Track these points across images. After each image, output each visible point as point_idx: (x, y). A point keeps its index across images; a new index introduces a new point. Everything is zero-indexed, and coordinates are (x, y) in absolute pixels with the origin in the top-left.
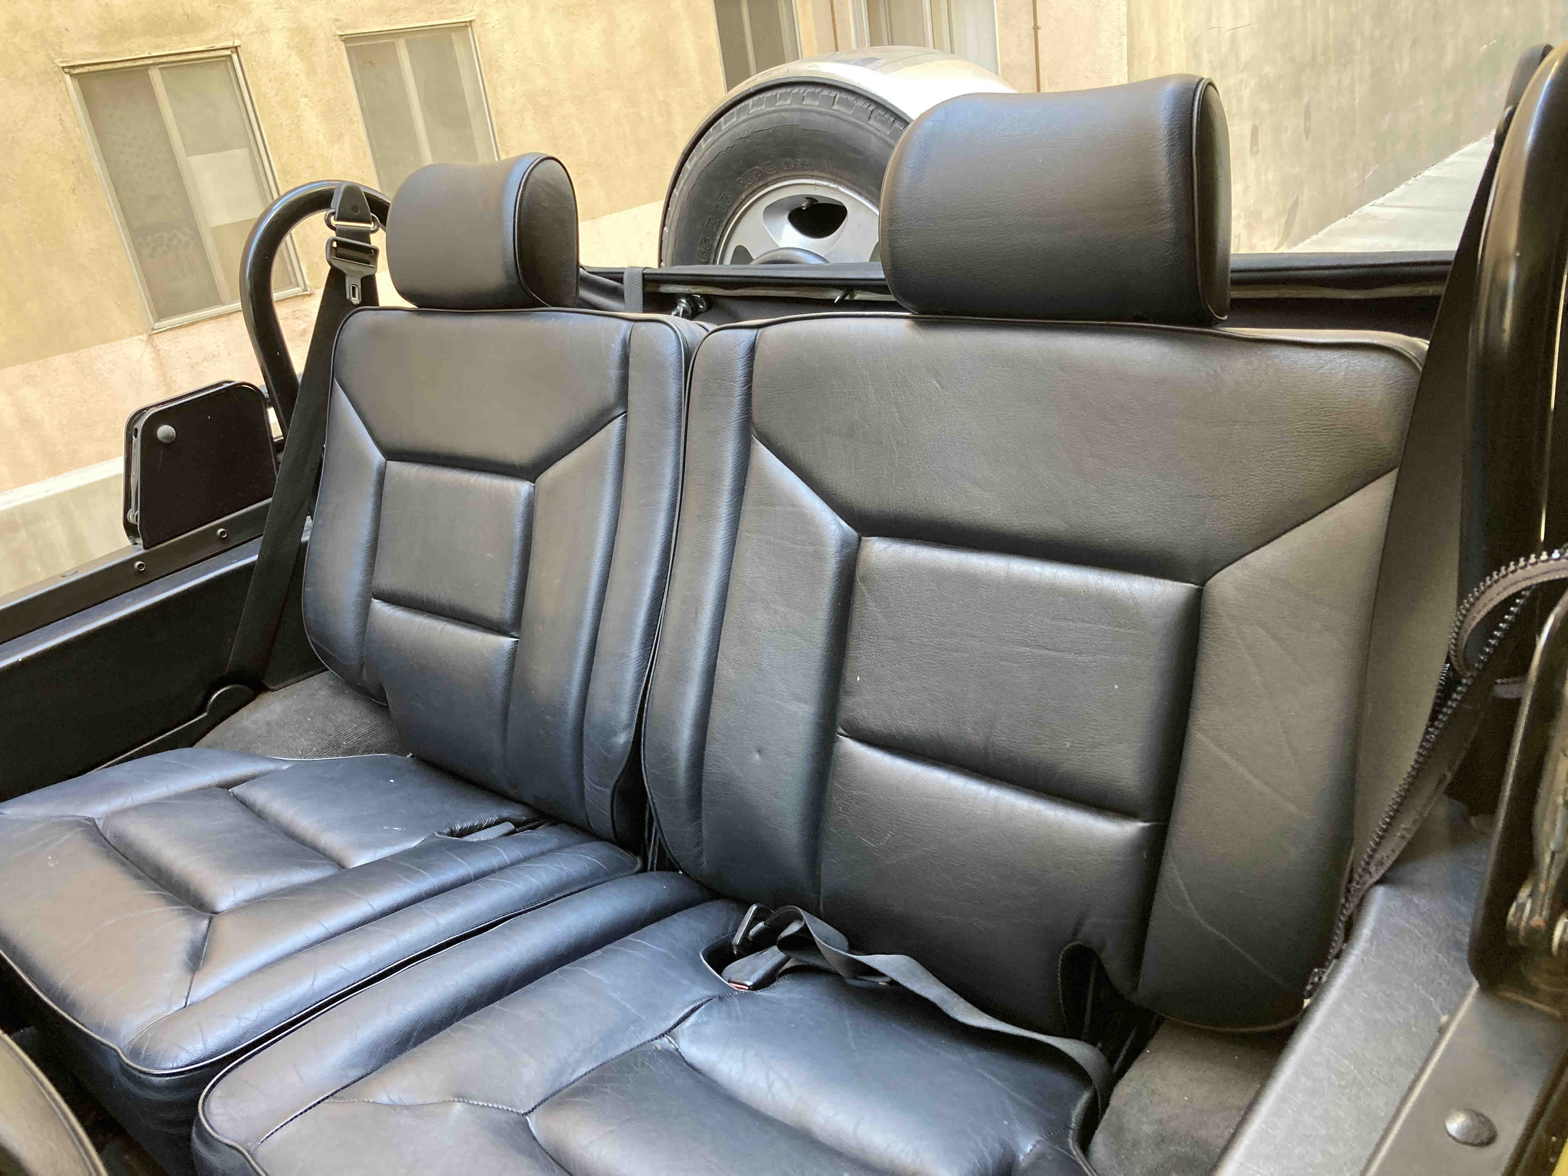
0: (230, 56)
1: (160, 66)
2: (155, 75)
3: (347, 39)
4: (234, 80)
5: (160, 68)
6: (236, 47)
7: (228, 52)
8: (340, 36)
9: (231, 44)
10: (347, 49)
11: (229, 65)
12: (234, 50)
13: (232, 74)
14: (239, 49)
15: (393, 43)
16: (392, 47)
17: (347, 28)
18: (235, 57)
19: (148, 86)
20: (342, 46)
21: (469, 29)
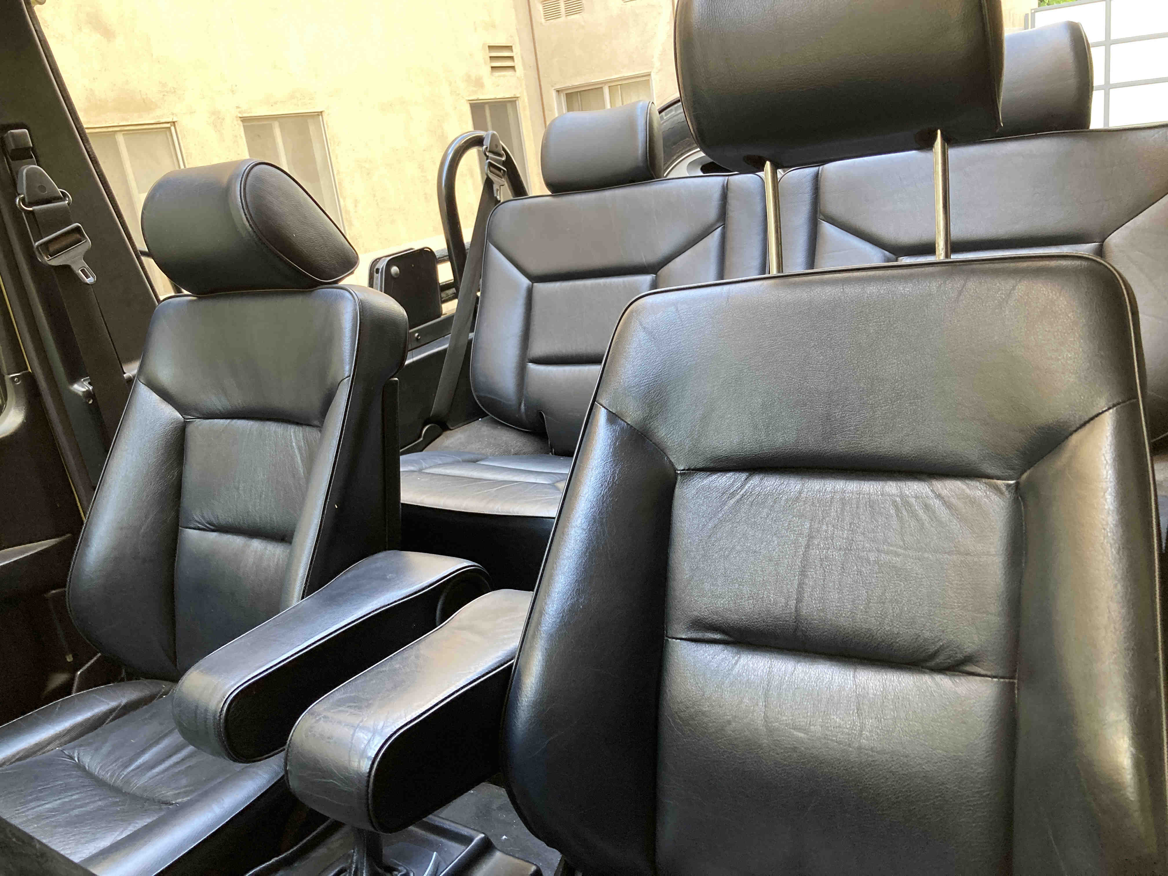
0: (169, 128)
1: (123, 133)
2: (120, 138)
3: (244, 120)
4: (171, 143)
5: (123, 134)
6: (174, 122)
7: (168, 125)
8: (240, 117)
9: (170, 120)
10: (244, 126)
11: (168, 134)
12: (172, 124)
13: (170, 139)
14: (176, 123)
15: (271, 124)
16: (271, 127)
17: (245, 112)
18: (173, 128)
19: (115, 144)
20: (241, 123)
21: (321, 116)
